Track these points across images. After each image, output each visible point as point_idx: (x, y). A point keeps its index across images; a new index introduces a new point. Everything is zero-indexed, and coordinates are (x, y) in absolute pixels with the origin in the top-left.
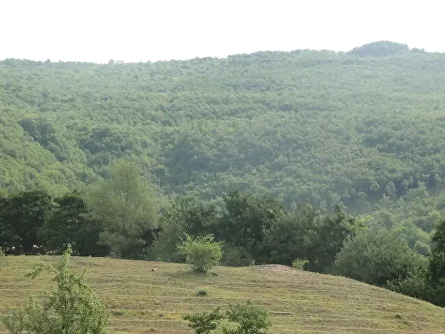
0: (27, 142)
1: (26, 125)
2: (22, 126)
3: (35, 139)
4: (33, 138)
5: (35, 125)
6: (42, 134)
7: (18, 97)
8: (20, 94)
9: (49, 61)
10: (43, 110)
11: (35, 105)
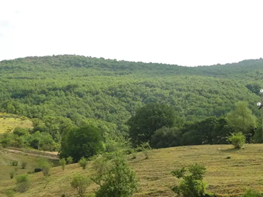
0: (249, 94)
1: (249, 87)
2: (247, 87)
3: (253, 92)
4: (251, 92)
5: (252, 86)
6: (256, 89)
7: (246, 75)
8: (247, 74)
9: (261, 58)
10: (257, 80)
11: (254, 78)
